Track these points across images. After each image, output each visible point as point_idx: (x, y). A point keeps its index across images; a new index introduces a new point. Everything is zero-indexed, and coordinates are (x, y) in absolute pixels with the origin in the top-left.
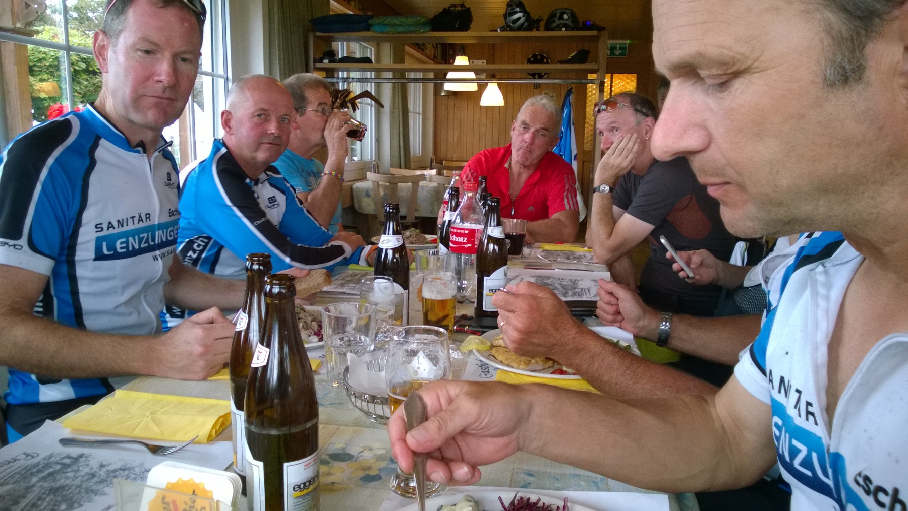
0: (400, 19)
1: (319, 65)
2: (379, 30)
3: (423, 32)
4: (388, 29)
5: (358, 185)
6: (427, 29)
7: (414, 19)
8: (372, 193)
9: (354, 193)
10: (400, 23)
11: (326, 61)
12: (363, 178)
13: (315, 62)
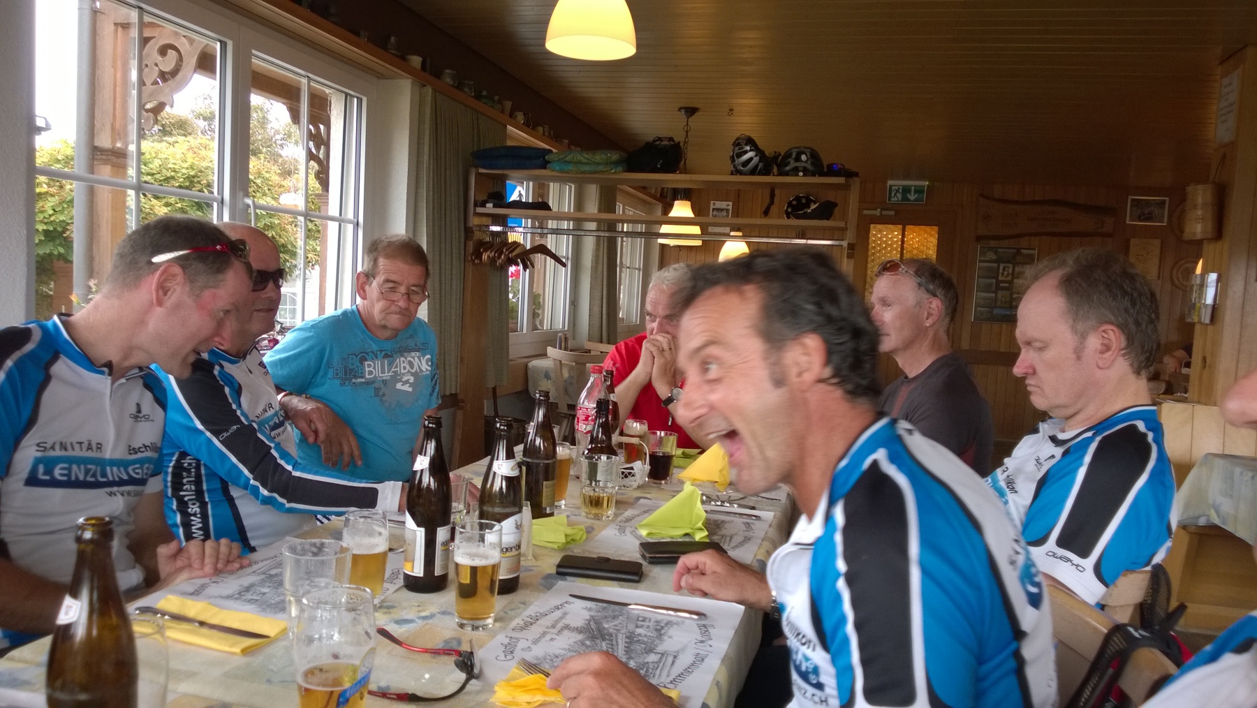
0: (586, 156)
1: (480, 210)
2: (557, 168)
3: (615, 173)
4: (570, 167)
5: (536, 363)
6: (620, 169)
7: (604, 157)
8: (552, 375)
9: (530, 374)
10: (586, 161)
11: (490, 205)
12: (544, 355)
13: (476, 205)
